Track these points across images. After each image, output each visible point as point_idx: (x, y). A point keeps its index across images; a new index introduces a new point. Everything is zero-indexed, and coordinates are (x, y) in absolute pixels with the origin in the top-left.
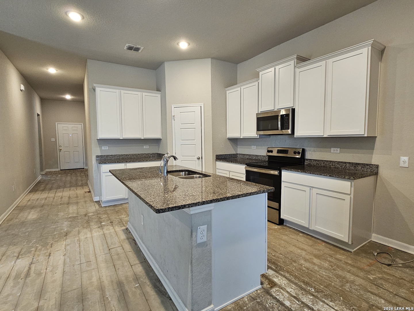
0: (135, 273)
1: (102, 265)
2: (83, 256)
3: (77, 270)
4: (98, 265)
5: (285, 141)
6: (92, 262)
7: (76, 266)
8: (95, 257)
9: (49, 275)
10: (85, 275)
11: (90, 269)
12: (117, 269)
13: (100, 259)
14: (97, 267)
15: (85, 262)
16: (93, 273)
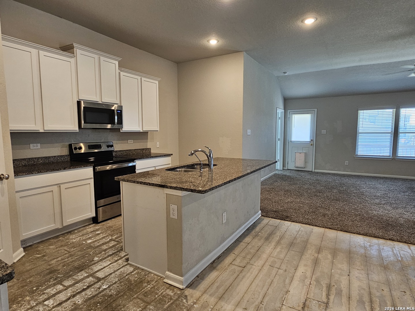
0: (253, 238)
1: (265, 256)
2: (271, 277)
3: (285, 264)
4: (267, 259)
5: (89, 136)
6: (270, 264)
7: (284, 269)
8: (263, 268)
9: (309, 274)
10: (282, 256)
11: (275, 259)
12: (259, 248)
13: (260, 263)
14: (270, 257)
15: (275, 268)
16: (276, 254)
